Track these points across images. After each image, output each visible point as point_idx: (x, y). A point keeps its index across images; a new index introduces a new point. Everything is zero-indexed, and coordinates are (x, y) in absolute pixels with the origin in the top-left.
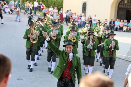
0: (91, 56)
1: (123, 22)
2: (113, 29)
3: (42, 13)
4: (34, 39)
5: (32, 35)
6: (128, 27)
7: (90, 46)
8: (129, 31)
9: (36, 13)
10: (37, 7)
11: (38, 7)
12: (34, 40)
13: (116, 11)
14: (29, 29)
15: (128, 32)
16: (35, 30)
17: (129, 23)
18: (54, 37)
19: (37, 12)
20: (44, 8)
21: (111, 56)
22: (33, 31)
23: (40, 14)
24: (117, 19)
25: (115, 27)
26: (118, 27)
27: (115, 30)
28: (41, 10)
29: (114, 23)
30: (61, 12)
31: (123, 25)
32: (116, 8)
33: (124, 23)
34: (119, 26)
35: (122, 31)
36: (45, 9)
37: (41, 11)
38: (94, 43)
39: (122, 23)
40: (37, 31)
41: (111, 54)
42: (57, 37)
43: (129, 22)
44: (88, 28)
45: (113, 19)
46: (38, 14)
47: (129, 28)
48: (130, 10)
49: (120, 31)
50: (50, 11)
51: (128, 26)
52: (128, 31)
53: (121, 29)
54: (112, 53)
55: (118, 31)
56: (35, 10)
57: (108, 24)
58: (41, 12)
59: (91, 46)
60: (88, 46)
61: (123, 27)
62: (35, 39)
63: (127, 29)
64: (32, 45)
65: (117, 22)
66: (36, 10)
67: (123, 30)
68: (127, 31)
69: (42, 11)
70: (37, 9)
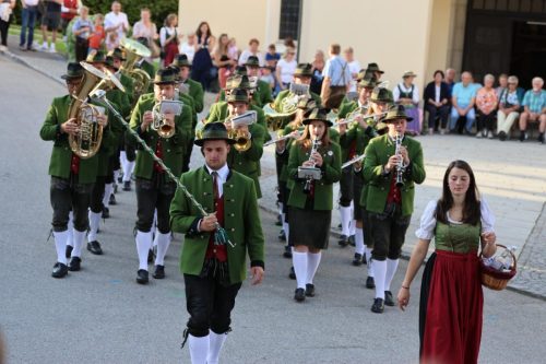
0: (316, 208)
1: (496, 85)
2: (444, 127)
3: (65, 38)
4: (83, 141)
5: (76, 122)
6: (524, 115)
7: (310, 167)
8: (526, 136)
9: (31, 38)
10: (36, 7)
11: (46, 8)
12: (85, 146)
13: (456, 28)
14: (66, 97)
15: (522, 139)
16: (89, 101)
17: (528, 93)
18: (166, 128)
19: (38, 35)
20: (78, 11)
21: (393, 207)
22: (83, 105)
23: (53, 45)
24: (463, 70)
25: (455, 113)
26: (472, 115)
27: (453, 127)
28: (62, 21)
29: (447, 91)
30: (168, 36)
31: (496, 104)
32: (457, 11)
33: (499, 90)
34: (475, 107)
35: (490, 135)
36: (84, 18)
37: (60, 27)
38: (330, 153)
39: (489, 89)
40: (97, 107)
41: (394, 200)
42: (176, 128)
43: (525, 86)
44: (303, 96)
45: (443, 69)
46: (45, 45)
47: (529, 116)
48: (529, 23)
49: (479, 134)
50: (109, 30)
51: (521, 110)
52: (523, 132)
53: (486, 122)
54: (399, 195)
55: (469, 134)
56: (26, 22)
57: (418, 96)
58: (63, 31)
59: (317, 166)
60: (304, 166)
61: (495, 113)
62: (88, 142)
63: (517, 121)
64: (78, 165)
65: (465, 86)
66: (34, 24)
67: (496, 127)
68: (516, 134)
69: (65, 26)
70: (39, 15)
